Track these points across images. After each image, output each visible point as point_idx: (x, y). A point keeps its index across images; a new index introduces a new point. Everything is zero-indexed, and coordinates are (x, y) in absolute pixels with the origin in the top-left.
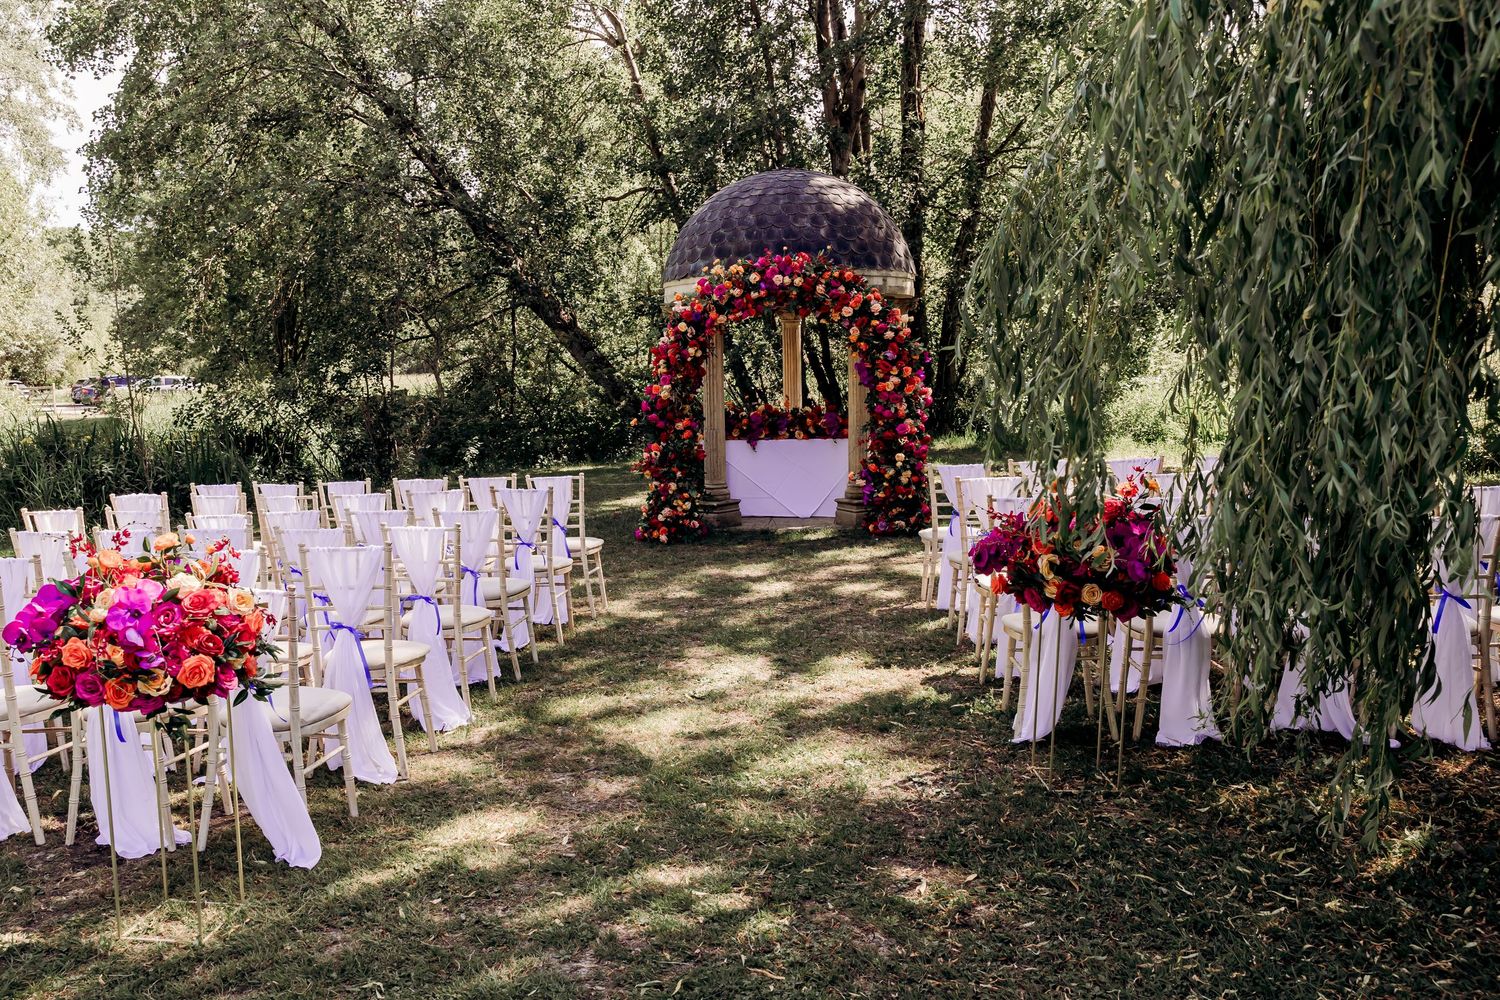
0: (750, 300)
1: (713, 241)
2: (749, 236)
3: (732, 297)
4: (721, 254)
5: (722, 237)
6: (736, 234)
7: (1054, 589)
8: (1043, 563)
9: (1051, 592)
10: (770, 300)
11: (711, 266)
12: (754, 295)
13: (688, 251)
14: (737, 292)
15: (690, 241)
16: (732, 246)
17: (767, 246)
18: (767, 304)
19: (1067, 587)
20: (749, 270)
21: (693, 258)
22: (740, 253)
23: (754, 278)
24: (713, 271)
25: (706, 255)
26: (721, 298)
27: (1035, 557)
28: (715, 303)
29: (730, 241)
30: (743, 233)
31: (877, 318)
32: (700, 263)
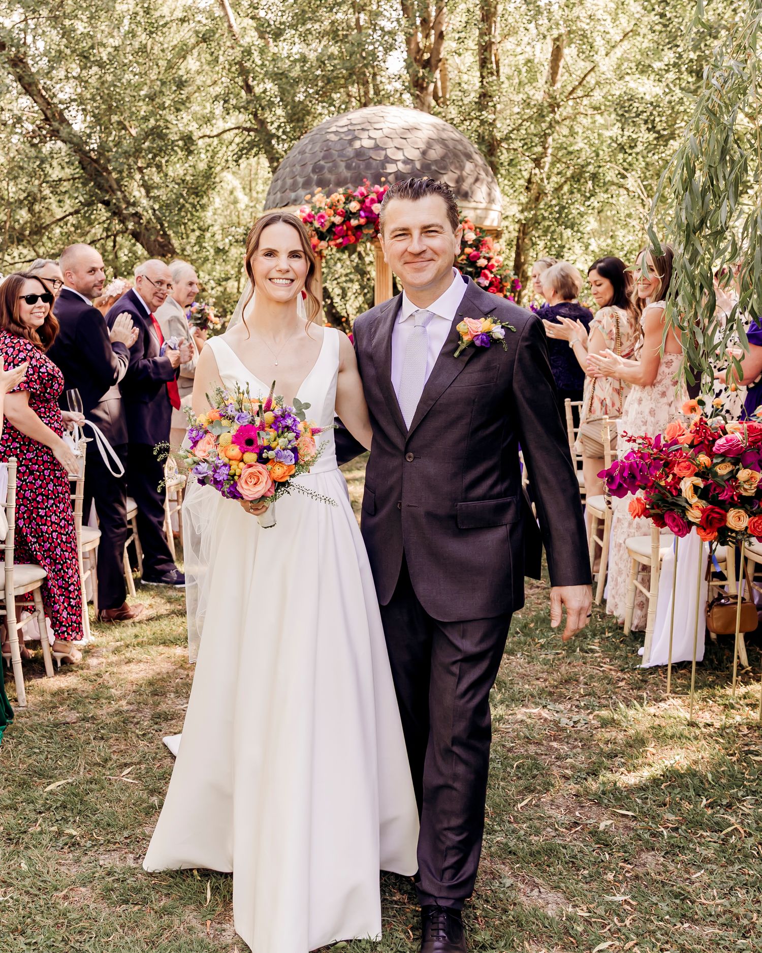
0: (350, 228)
1: (314, 171)
2: (348, 167)
3: (333, 224)
4: (322, 183)
5: (321, 168)
6: (336, 166)
7: (698, 513)
8: (686, 486)
9: (694, 515)
10: (369, 228)
11: (313, 195)
12: (354, 222)
13: (289, 182)
14: (338, 220)
15: (292, 171)
16: (332, 178)
17: (365, 177)
18: (365, 231)
19: (712, 510)
20: (349, 199)
21: (294, 187)
22: (339, 184)
23: (354, 206)
24: (314, 199)
25: (307, 184)
26: (322, 224)
27: (678, 480)
28: (316, 230)
29: (330, 171)
30: (343, 164)
31: (471, 246)
32: (301, 192)
